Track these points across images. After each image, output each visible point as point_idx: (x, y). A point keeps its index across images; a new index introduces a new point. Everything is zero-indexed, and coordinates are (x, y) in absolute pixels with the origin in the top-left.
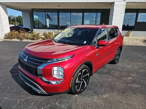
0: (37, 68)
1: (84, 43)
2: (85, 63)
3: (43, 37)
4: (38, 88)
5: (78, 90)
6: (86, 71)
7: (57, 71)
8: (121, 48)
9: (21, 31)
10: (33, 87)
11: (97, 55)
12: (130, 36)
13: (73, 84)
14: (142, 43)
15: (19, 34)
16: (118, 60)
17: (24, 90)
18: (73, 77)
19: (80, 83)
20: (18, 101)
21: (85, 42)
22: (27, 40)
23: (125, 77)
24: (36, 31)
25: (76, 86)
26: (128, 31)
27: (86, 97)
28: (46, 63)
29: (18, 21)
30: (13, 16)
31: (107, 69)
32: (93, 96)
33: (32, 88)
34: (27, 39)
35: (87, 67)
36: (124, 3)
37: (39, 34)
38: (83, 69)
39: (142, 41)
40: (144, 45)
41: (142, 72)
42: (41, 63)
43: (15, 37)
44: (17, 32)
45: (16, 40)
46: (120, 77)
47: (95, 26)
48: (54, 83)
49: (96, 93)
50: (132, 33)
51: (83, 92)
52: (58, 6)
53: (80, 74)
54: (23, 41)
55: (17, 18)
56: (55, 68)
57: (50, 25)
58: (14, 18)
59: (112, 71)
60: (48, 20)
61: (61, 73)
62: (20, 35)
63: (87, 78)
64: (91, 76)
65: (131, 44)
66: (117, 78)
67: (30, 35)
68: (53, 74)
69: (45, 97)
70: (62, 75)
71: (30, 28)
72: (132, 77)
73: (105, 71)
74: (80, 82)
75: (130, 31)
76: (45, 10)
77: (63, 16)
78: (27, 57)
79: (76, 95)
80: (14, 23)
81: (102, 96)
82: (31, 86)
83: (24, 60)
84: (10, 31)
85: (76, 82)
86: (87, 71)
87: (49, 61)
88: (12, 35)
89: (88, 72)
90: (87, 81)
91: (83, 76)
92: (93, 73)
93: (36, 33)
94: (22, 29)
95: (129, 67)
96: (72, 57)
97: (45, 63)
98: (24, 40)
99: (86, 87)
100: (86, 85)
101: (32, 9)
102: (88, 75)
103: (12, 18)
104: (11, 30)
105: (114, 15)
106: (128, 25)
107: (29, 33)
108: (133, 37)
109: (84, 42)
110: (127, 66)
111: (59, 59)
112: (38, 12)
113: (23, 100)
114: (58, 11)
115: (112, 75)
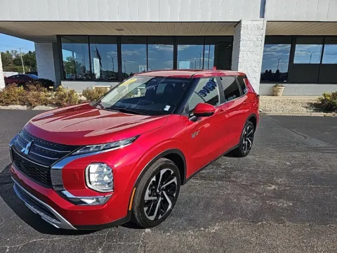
0: (50, 168)
1: (165, 109)
2: (166, 154)
3: (84, 98)
4: (53, 216)
5: (152, 218)
6: (168, 172)
7: (97, 175)
8: (253, 120)
9: (31, 87)
10: (42, 214)
11: (193, 136)
12: (280, 94)
13: (137, 204)
14: (305, 109)
15: (25, 92)
16: (249, 148)
17: (24, 222)
18: (136, 186)
19: (155, 200)
20: (6, 248)
21: (167, 108)
22: (44, 106)
23: (260, 185)
24: (66, 86)
25: (145, 209)
26: (275, 85)
27: (169, 234)
28: (71, 155)
29: (27, 64)
30: (16, 52)
31: (224, 169)
32: (185, 229)
33: (40, 216)
34: (46, 105)
35: (172, 163)
36: (262, 23)
37: (72, 92)
38: (161, 168)
39: (306, 105)
40: (308, 114)
41: (300, 173)
42: (60, 156)
43: (16, 101)
44: (22, 88)
45: (20, 107)
46: (250, 186)
47: (191, 73)
48: (89, 201)
49: (193, 223)
50: (283, 88)
51: (163, 223)
52: (119, 30)
53: (154, 179)
54: (35, 109)
55: (26, 57)
56: (93, 168)
57: (101, 71)
58: (17, 56)
59: (235, 173)
60: (96, 61)
61: (106, 178)
62: (28, 96)
63: (172, 190)
64: (182, 184)
65: (280, 113)
66: (244, 187)
67: (52, 95)
68: (87, 181)
69: (73, 237)
70: (109, 184)
71: (54, 80)
72: (277, 184)
73: (219, 172)
74: (156, 198)
75: (280, 85)
76: (89, 39)
77: (135, 52)
78: (29, 145)
79: (148, 230)
80: (18, 67)
81: (207, 230)
82: (38, 212)
83: (22, 151)
84: (4, 86)
85: (145, 199)
86: (172, 172)
87: (78, 152)
88: (8, 95)
89: (174, 175)
90: (173, 196)
91: (162, 184)
92: (187, 177)
93: (67, 91)
94: (34, 82)
95: (273, 162)
96: (133, 141)
97: (69, 156)
98: (38, 108)
99: (171, 210)
100: (170, 207)
101: (58, 37)
102: (174, 183)
103: (14, 57)
104: (7, 84)
105: (241, 48)
106: (278, 71)
107: (49, 90)
108: (285, 98)
109: (165, 107)
110: (268, 161)
111: (103, 146)
112: (72, 42)
113: (20, 246)
114: (119, 40)
115: (234, 181)
